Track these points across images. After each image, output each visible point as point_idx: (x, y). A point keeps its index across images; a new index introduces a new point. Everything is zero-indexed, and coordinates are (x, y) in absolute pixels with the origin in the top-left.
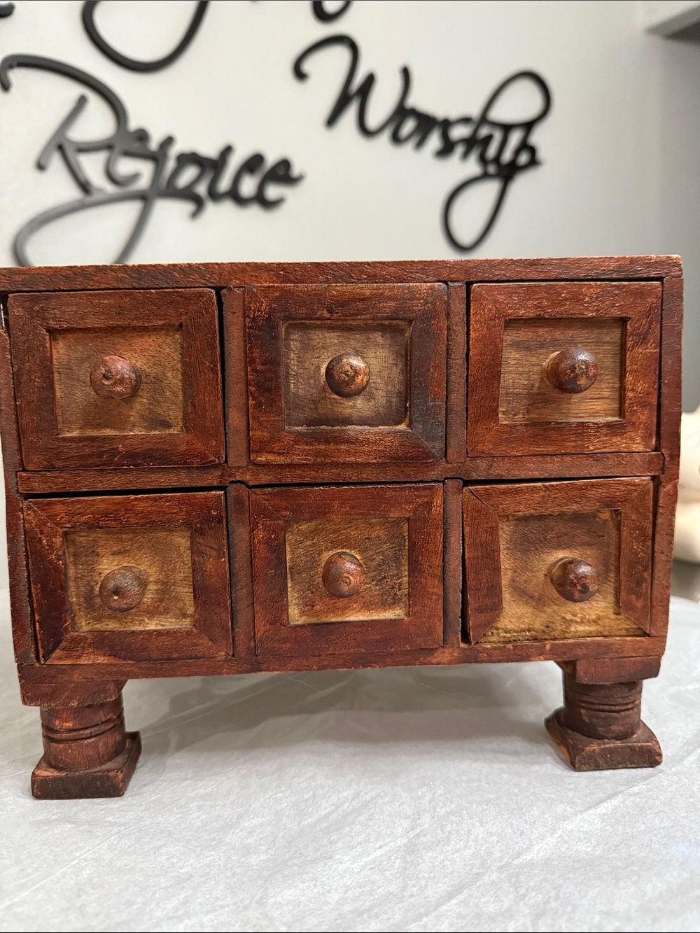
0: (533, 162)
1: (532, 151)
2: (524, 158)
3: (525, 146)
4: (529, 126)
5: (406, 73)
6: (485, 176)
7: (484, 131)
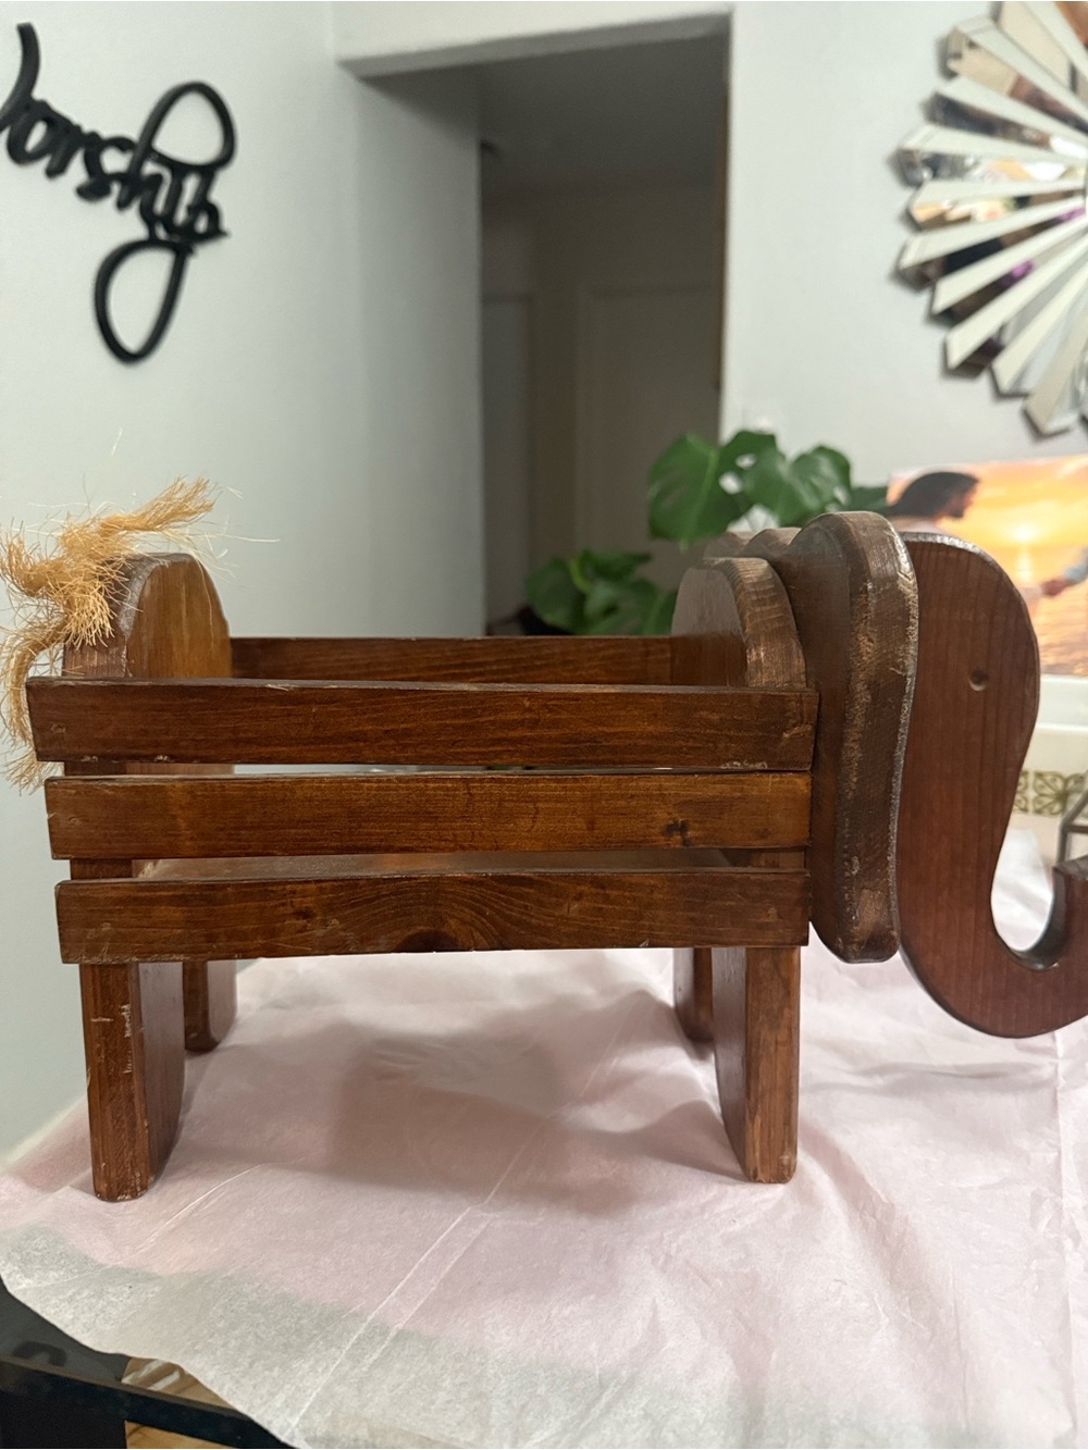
0: (215, 232)
1: (213, 213)
2: (202, 224)
3: (204, 206)
4: (208, 172)
5: (27, 36)
6: (151, 242)
7: (150, 168)
